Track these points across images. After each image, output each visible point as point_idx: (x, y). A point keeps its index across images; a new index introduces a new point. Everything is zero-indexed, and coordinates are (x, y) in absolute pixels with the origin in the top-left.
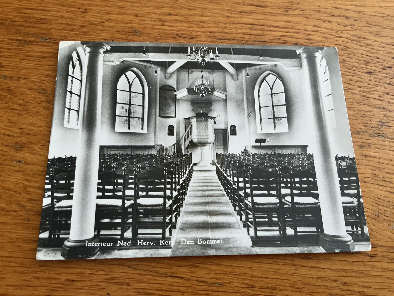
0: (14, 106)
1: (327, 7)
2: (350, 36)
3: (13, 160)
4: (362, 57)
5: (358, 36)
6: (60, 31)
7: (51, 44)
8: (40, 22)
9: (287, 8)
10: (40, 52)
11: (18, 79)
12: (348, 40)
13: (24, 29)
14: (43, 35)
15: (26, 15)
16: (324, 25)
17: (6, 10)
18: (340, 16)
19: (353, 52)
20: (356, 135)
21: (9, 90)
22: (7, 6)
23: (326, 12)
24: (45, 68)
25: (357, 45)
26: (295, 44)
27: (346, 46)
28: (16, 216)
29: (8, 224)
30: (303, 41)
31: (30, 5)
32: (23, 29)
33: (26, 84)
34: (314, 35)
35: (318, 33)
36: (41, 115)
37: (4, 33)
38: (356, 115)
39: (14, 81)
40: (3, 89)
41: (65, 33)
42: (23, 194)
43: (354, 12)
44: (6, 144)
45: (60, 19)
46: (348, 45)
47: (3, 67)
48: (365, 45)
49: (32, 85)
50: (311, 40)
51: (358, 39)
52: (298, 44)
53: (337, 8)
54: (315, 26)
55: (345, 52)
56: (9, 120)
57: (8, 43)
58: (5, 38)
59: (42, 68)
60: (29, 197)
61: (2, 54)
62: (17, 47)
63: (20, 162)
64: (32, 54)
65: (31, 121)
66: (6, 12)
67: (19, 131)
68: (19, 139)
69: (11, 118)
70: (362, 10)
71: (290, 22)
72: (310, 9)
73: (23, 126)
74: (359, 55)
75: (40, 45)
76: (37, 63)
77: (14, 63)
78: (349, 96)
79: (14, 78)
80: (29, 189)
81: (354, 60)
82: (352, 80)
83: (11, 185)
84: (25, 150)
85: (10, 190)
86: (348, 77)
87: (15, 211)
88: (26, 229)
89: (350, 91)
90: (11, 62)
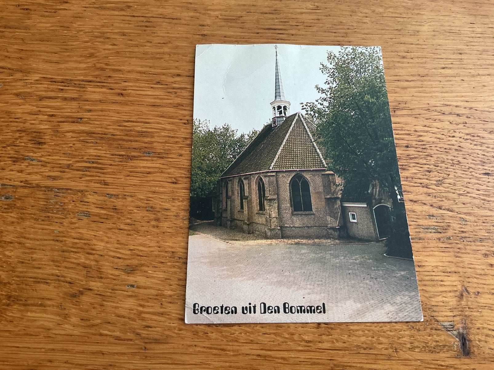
0: (122, 227)
1: (436, 105)
2: (463, 135)
3: (125, 285)
4: (478, 157)
5: (472, 135)
6: (164, 144)
7: (155, 159)
8: (142, 135)
9: (394, 109)
10: (144, 167)
11: (124, 197)
12: (461, 140)
13: (126, 143)
14: (146, 150)
15: (127, 128)
16: (435, 124)
17: (105, 123)
18: (450, 114)
19: (468, 152)
20: (480, 243)
21: (115, 209)
22: (105, 119)
23: (436, 111)
24: (152, 184)
25: (471, 144)
26: (406, 146)
27: (460, 146)
28: (132, 344)
29: (125, 354)
30: (414, 143)
31: (129, 117)
32: (124, 143)
33: (132, 201)
34: (425, 136)
35: (428, 133)
36: (151, 235)
37: (104, 148)
38: (477, 221)
39: (120, 200)
40: (109, 208)
41: (168, 146)
42: (137, 321)
43: (465, 108)
44: (116, 267)
45: (162, 131)
46: (461, 145)
47: (108, 185)
48: (480, 144)
49: (139, 203)
50: (423, 141)
51: (472, 138)
52: (409, 146)
53: (447, 105)
54: (425, 126)
55: (459, 153)
56: (118, 241)
57: (110, 159)
58: (108, 154)
59: (148, 184)
60: (144, 323)
61: (105, 171)
62: (120, 163)
63: (132, 286)
64: (137, 170)
65: (141, 241)
66: (105, 125)
67: (129, 252)
68: (130, 261)
69: (119, 239)
70: (474, 106)
71: (399, 123)
72: (419, 108)
73: (132, 248)
74: (475, 155)
75: (144, 160)
76: (142, 179)
77: (118, 180)
78: (468, 200)
79: (120, 196)
80: (144, 315)
81: (471, 161)
82: (469, 183)
83: (124, 312)
84: (137, 273)
85: (124, 317)
86: (465, 180)
87: (131, 340)
88: (143, 359)
89: (468, 194)
90: (115, 179)
